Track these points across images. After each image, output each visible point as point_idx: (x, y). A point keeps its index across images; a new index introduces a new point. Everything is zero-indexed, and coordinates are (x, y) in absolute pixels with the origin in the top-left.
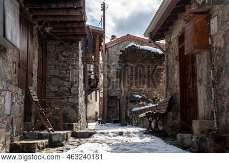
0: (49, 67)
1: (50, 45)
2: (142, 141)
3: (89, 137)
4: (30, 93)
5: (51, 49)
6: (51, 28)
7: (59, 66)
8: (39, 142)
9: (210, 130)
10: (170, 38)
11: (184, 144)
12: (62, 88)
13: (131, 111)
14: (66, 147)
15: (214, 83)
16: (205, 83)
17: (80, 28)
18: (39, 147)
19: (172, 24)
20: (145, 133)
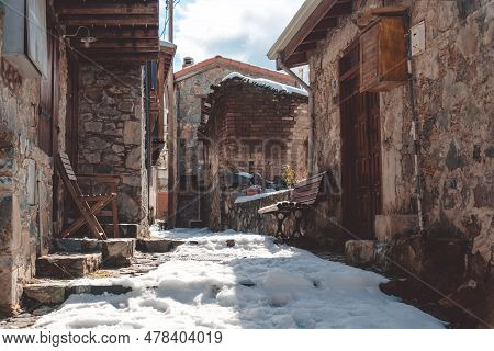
0: (83, 116)
1: (85, 72)
2: (277, 255)
3: (168, 250)
4: (62, 163)
5: (87, 80)
6: (94, 40)
7: (102, 114)
8: (88, 256)
9: (410, 232)
10: (318, 62)
11: (360, 259)
12: (108, 158)
13: (232, 203)
14: (135, 267)
15: (417, 145)
16: (400, 146)
17: (148, 40)
18: (88, 267)
19: (324, 35)
20: (276, 242)
